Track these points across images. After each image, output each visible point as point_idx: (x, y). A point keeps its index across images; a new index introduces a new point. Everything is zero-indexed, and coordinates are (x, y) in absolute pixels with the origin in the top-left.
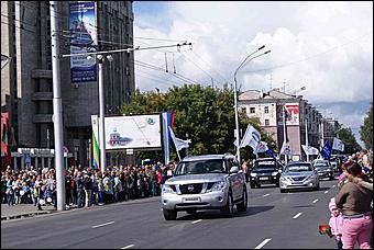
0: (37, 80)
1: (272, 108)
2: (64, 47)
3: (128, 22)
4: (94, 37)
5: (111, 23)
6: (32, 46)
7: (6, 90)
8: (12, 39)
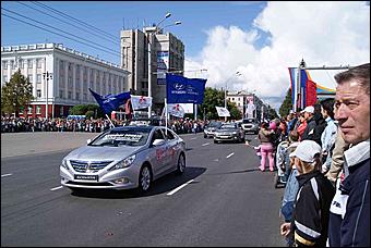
0: (143, 83)
1: (242, 98)
2: (154, 69)
3: (182, 59)
4: (167, 64)
5: (175, 60)
6: (142, 69)
7: (130, 87)
8: (134, 65)
